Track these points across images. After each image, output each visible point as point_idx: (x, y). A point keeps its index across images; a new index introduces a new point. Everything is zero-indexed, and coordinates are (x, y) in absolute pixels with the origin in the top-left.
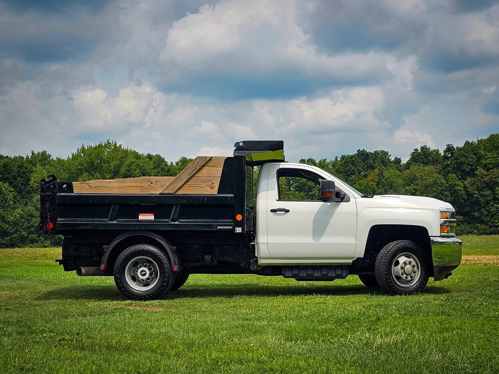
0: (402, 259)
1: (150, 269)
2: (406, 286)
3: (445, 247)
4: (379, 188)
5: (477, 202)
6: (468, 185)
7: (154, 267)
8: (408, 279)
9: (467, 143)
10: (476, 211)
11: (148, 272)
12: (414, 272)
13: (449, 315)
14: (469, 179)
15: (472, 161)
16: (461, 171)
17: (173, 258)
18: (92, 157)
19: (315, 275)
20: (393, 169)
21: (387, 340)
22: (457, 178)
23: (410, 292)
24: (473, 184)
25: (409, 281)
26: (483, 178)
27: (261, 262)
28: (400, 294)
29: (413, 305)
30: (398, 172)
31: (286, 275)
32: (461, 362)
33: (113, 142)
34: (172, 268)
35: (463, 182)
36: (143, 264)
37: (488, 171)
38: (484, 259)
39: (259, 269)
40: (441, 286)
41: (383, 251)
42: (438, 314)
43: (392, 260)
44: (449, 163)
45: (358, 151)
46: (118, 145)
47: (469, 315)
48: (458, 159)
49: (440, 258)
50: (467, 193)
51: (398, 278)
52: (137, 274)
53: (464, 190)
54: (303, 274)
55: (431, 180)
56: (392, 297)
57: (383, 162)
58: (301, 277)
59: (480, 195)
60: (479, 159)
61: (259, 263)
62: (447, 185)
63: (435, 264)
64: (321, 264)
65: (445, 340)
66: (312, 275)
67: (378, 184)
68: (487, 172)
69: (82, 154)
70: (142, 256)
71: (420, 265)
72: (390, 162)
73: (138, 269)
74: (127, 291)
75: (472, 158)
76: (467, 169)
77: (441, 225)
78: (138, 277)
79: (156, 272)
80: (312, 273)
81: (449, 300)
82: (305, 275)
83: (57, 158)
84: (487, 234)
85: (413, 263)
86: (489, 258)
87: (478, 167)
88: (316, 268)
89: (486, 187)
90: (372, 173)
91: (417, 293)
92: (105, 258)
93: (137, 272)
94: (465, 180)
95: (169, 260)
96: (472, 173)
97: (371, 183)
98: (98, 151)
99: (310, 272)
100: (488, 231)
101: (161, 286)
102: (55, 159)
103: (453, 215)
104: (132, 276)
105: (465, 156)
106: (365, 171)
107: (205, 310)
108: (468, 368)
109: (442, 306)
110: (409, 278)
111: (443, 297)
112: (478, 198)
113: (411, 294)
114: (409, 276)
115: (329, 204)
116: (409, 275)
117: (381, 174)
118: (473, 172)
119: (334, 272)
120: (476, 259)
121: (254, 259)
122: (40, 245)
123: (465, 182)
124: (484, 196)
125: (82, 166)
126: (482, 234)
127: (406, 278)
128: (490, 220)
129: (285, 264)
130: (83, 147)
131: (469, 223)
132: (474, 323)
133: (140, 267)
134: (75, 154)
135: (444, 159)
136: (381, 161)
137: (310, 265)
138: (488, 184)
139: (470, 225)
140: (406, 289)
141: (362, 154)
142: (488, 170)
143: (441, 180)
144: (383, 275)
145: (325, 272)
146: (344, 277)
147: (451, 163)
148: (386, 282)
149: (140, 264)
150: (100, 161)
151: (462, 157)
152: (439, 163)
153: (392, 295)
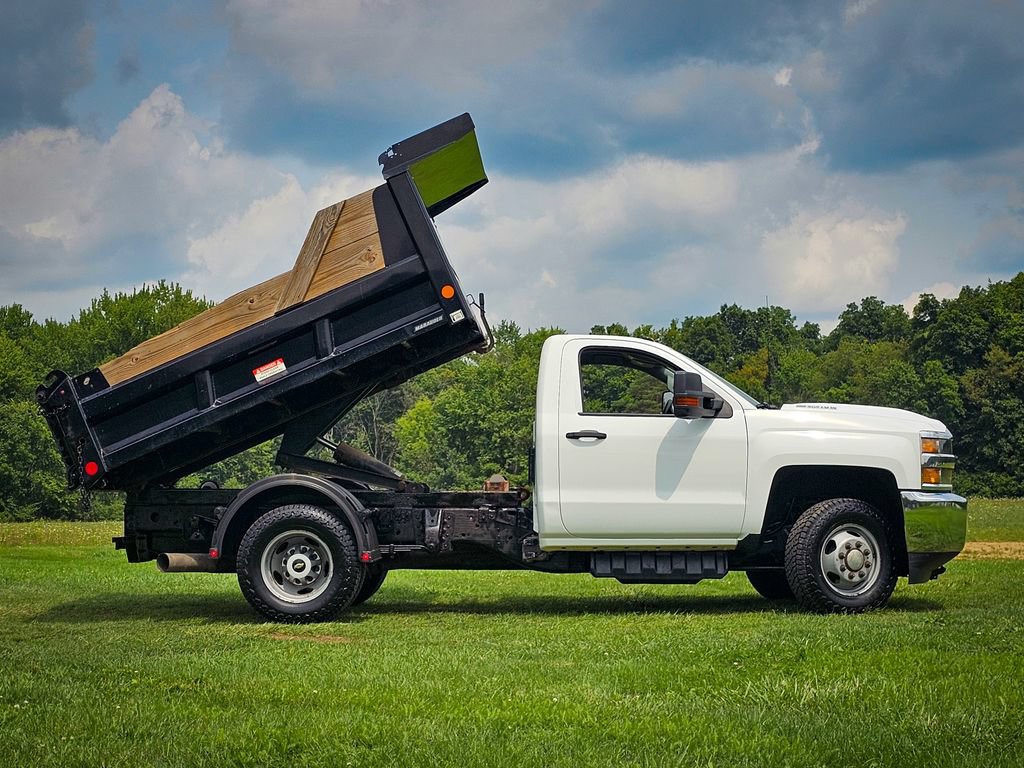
0: (842, 539)
1: (312, 558)
2: (850, 595)
3: (931, 514)
4: (770, 392)
5: (988, 423)
6: (968, 386)
7: (322, 553)
8: (854, 580)
9: (966, 291)
10: (987, 442)
11: (309, 564)
12: (868, 566)
13: (944, 649)
14: (971, 373)
15: (976, 332)
16: (952, 354)
17: (362, 533)
18: (126, 318)
19: (660, 570)
20: (801, 348)
21: (826, 691)
22: (943, 370)
23: (857, 607)
24: (980, 384)
25: (858, 584)
26: (1003, 370)
27: (546, 543)
28: (838, 611)
29: (869, 631)
30: (813, 357)
31: (599, 571)
32: (977, 730)
33: (172, 287)
34: (360, 554)
35: (957, 379)
36: (298, 547)
37: (1013, 354)
38: (1007, 549)
39: (542, 557)
40: (922, 597)
41: (802, 521)
42: (923, 646)
43: (821, 541)
44: (926, 335)
45: (723, 309)
46: (184, 293)
47: (985, 649)
48: (945, 326)
49: (920, 536)
50: (966, 403)
51: (834, 577)
52: (285, 569)
53: (960, 397)
54: (634, 568)
55: (886, 374)
56: (820, 618)
57: (777, 332)
58: (628, 575)
59: (997, 409)
60: (993, 327)
61: (541, 546)
62: (921, 385)
63: (910, 549)
64: (671, 549)
65: (941, 690)
66: (653, 571)
67: (768, 382)
68: (1010, 355)
69: (103, 313)
70: (298, 529)
71: (880, 551)
72: (794, 333)
73: (288, 557)
74: (266, 604)
75: (978, 326)
76: (967, 348)
77: (924, 468)
78: (288, 575)
79: (324, 563)
80: (653, 567)
81: (942, 622)
82: (638, 571)
83: (47, 320)
84: (1011, 495)
85: (866, 546)
86: (1019, 548)
87: (991, 346)
88: (660, 556)
89: (1008, 391)
90: (753, 358)
91: (873, 610)
92: (220, 533)
93: (285, 562)
94: (961, 374)
95: (353, 537)
96: (978, 359)
97: (752, 380)
98: (139, 304)
99: (648, 564)
100: (1014, 489)
101: (337, 593)
102: (42, 323)
103: (947, 446)
104: (275, 572)
105: (962, 321)
106: (738, 353)
107: (435, 641)
108: (992, 741)
109: (930, 632)
110: (856, 578)
111: (929, 616)
112: (991, 414)
113: (861, 612)
114: (856, 574)
115: (689, 421)
116: (856, 571)
117: (773, 361)
118: (980, 356)
119: (698, 565)
120: (988, 550)
121: (529, 538)
122: (7, 516)
123: (963, 379)
124: (1005, 410)
125: (104, 339)
126: (1001, 495)
127: (851, 577)
128: (1018, 465)
129: (595, 547)
130: (106, 296)
131: (971, 470)
132: (999, 663)
133: (293, 553)
134: (87, 312)
135: (915, 328)
136: (775, 332)
137: (649, 550)
138: (1013, 384)
139: (974, 476)
140: (849, 601)
141: (733, 315)
142: (1013, 352)
143: (909, 375)
144: (801, 572)
145: (679, 565)
146: (721, 577)
147: (930, 337)
148: (808, 587)
149: (292, 546)
150: (144, 328)
151: (955, 322)
152: (905, 335)
153: (822, 613)
